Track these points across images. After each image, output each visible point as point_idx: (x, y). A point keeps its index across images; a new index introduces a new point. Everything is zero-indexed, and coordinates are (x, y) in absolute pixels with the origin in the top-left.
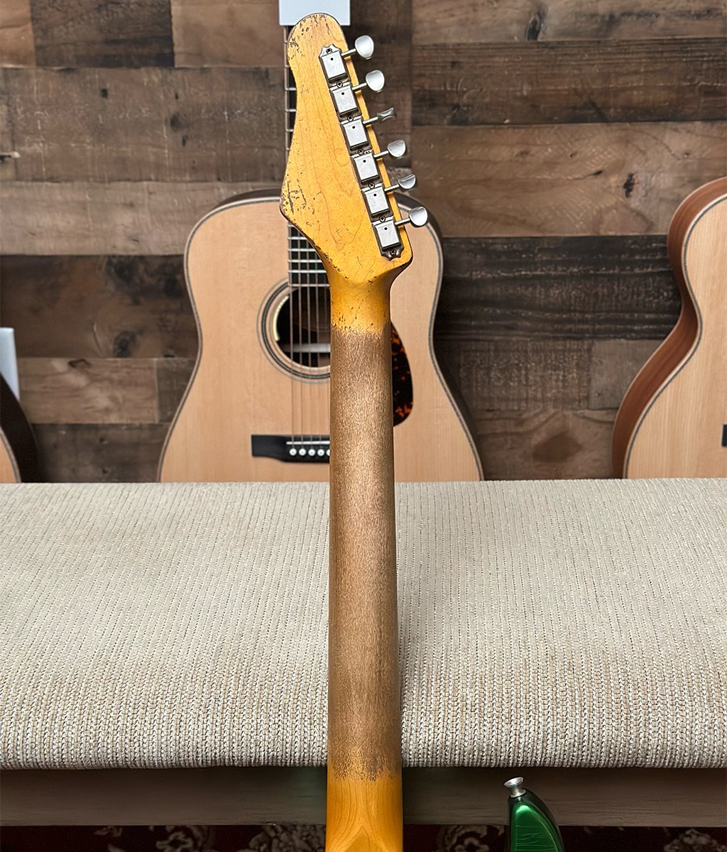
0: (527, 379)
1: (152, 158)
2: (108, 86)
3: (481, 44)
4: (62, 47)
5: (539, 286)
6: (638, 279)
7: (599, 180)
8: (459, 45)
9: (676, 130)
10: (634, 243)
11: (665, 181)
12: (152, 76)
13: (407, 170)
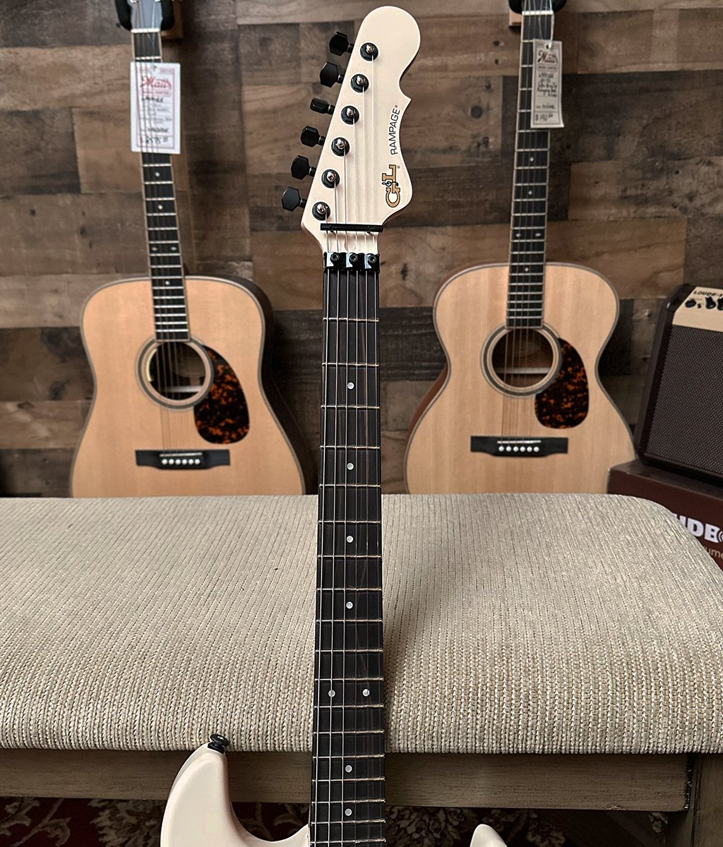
1: (69, 258)
2: (35, 208)
6: (415, 338)
7: (384, 268)
9: (434, 233)
10: (411, 312)
11: (430, 268)
12: (66, 200)
13: (249, 263)
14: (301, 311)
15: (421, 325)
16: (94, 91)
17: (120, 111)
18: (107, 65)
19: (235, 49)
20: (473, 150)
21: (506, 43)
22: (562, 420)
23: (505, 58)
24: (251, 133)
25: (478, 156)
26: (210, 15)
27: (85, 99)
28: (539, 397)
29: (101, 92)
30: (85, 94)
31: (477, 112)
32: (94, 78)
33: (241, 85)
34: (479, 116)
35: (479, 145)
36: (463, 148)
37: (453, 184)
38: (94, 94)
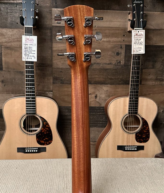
8: (62, 68)
9: (105, 86)
10: (97, 108)
11: (103, 96)
13: (52, 92)
14: (66, 107)
15: (100, 112)
16: (9, 41)
17: (16, 48)
18: (13, 34)
19: (51, 32)
20: (116, 64)
21: (126, 36)
23: (126, 40)
24: (54, 56)
25: (118, 66)
26: (44, 22)
27: (6, 44)
28: (136, 134)
29: (11, 42)
30: (6, 42)
31: (118, 54)
32: (9, 38)
33: (52, 43)
34: (118, 55)
35: (118, 63)
36: (114, 64)
37: (110, 73)
38: (9, 42)
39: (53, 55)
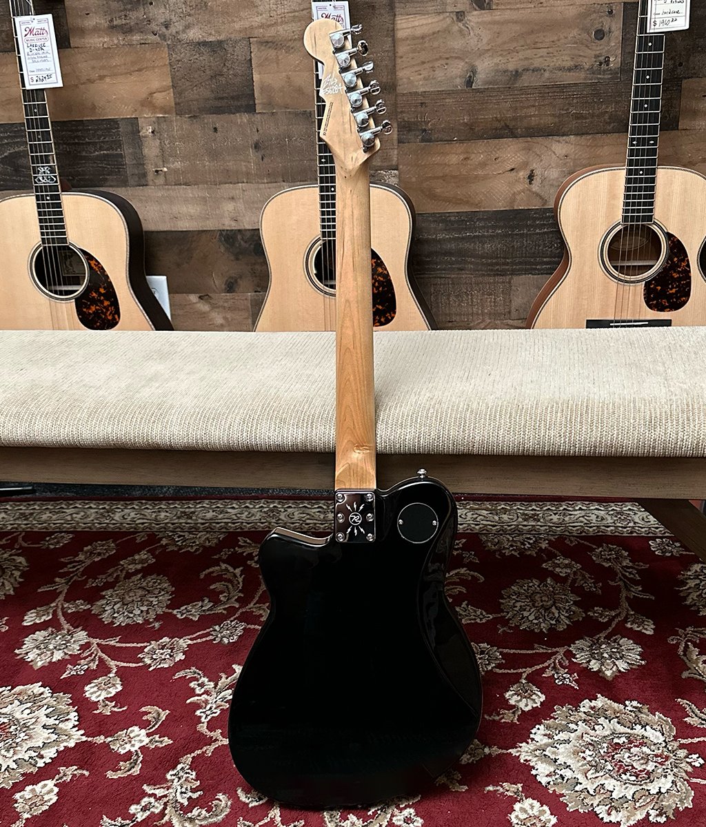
0: (472, 301)
1: (244, 169)
2: (218, 126)
3: (438, 91)
4: (190, 103)
5: (478, 243)
6: (538, 236)
7: (513, 174)
8: (425, 92)
9: (559, 141)
10: (535, 214)
11: (554, 174)
12: (244, 118)
13: (396, 171)
14: (439, 213)
16: (269, 23)
17: (291, 40)
20: (595, 68)
22: (667, 304)
24: (401, 57)
25: (600, 74)
27: (262, 30)
28: (647, 285)
29: (276, 24)
30: (262, 26)
31: (600, 34)
32: (270, 11)
33: (395, 15)
34: (602, 38)
35: (601, 64)
36: (587, 67)
37: (577, 98)
38: (269, 26)
39: (397, 55)
